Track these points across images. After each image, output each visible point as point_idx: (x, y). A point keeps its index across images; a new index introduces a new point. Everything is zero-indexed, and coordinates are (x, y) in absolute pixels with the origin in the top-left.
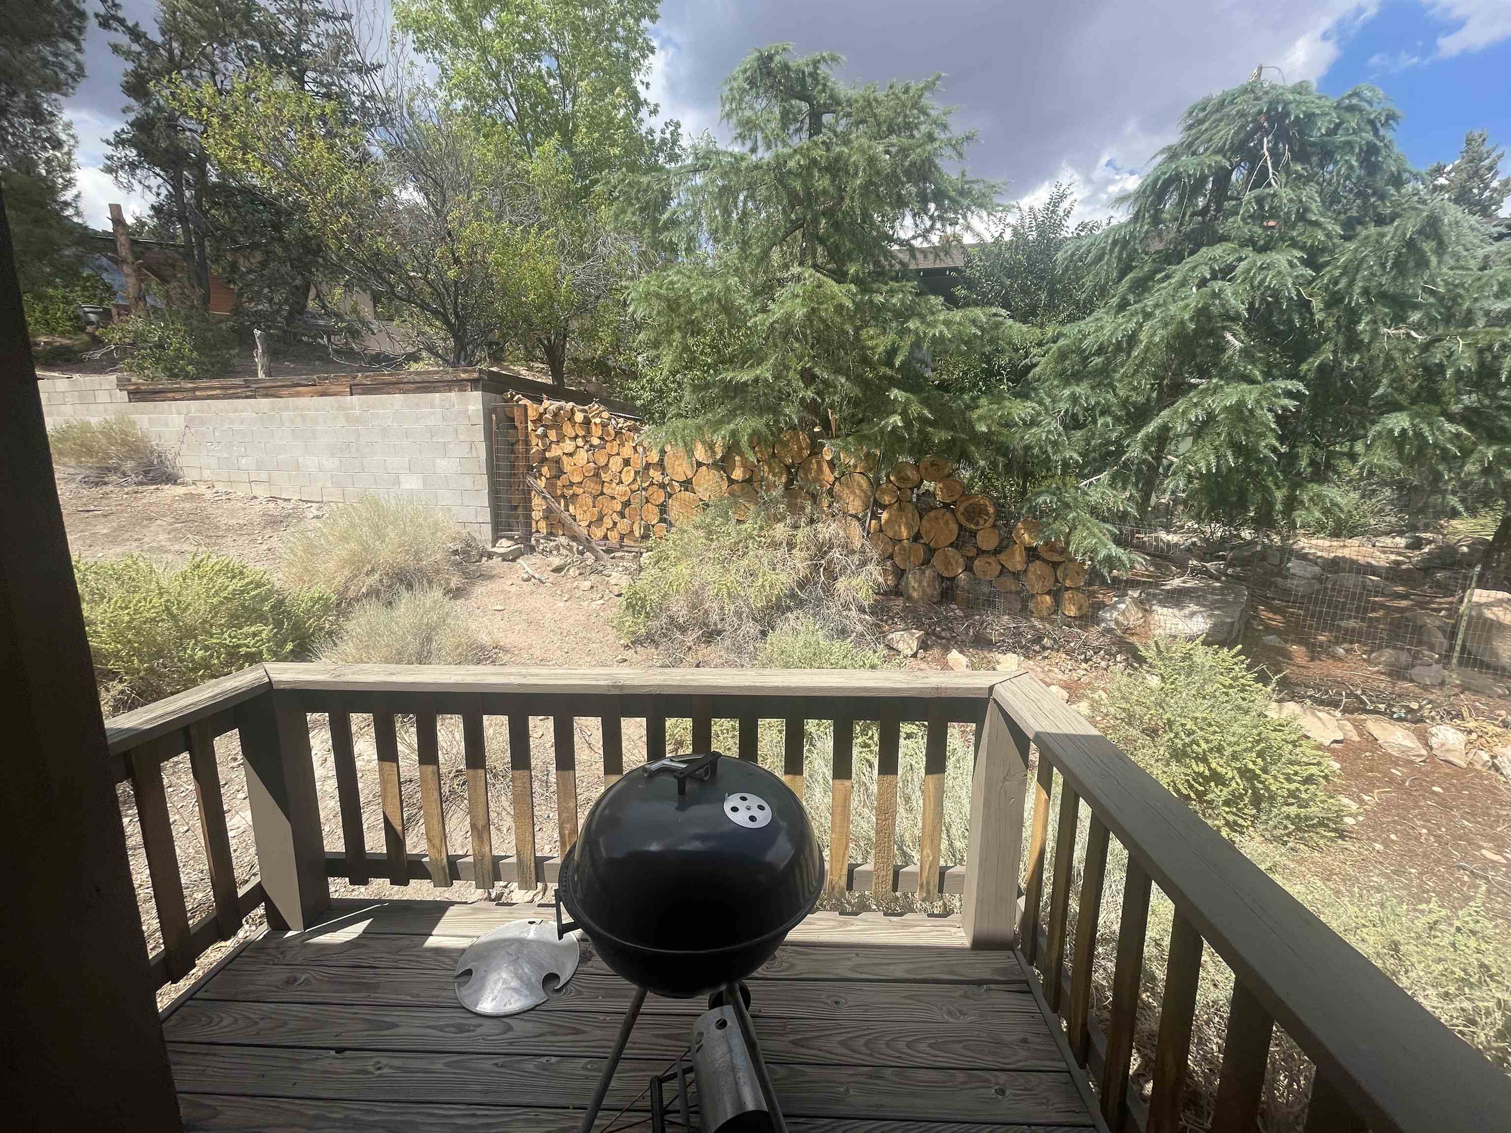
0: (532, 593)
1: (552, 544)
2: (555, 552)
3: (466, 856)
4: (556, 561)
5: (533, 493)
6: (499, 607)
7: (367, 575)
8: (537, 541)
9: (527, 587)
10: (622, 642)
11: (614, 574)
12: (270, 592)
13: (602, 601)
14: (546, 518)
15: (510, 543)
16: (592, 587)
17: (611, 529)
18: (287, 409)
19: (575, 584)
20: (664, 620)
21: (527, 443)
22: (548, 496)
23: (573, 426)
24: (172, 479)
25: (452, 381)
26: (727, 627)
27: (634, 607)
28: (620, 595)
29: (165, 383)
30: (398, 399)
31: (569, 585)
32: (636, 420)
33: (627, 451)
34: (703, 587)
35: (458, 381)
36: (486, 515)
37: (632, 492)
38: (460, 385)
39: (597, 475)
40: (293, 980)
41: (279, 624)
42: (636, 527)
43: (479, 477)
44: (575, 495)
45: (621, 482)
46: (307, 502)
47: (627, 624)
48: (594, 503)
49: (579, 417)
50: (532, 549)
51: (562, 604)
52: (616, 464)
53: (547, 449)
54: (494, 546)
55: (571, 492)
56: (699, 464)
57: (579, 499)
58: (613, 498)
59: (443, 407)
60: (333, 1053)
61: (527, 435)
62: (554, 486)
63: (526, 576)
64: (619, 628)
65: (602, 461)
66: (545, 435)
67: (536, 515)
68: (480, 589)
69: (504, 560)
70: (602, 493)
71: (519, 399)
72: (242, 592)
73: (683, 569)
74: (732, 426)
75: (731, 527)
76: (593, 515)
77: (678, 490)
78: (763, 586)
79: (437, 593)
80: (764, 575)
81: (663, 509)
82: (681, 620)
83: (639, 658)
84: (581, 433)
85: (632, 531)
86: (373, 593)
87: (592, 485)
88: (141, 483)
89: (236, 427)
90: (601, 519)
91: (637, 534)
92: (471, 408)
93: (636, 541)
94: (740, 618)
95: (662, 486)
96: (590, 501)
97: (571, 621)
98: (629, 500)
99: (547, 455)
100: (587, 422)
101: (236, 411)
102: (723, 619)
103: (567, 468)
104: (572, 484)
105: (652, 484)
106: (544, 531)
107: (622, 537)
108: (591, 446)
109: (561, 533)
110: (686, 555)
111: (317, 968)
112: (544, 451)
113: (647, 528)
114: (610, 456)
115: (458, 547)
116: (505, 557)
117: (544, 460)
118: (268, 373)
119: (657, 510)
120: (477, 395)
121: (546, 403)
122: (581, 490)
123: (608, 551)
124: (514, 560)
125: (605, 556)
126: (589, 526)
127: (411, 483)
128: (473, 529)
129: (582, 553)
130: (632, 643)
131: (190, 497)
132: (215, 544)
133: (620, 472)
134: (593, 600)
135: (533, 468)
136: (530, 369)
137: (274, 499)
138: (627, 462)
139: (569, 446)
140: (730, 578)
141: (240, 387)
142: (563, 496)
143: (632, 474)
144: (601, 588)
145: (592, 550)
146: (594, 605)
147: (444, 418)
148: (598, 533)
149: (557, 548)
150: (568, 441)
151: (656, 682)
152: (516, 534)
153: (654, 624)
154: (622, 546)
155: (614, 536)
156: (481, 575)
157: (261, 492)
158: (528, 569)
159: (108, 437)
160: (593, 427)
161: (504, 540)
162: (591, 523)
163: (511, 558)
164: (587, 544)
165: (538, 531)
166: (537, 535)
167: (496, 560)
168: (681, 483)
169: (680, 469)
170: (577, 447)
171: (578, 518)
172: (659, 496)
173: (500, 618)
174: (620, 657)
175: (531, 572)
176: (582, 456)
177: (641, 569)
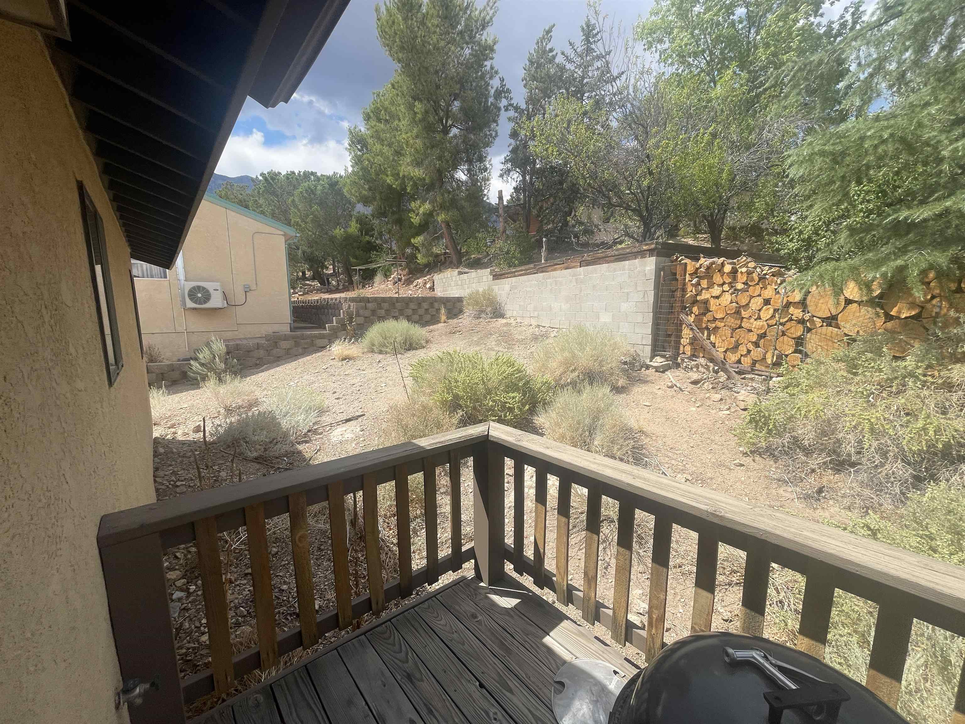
0: (673, 397)
1: (693, 363)
2: (695, 370)
3: (580, 591)
4: (695, 376)
5: (684, 326)
6: (647, 404)
7: (572, 372)
8: (683, 360)
9: (671, 392)
10: (741, 449)
11: (743, 392)
12: (525, 376)
13: (728, 412)
14: (691, 344)
15: (663, 360)
16: (721, 400)
17: (745, 356)
18: (549, 278)
19: (708, 395)
20: (787, 439)
21: (684, 290)
22: (695, 328)
23: (722, 276)
24: (502, 316)
25: (638, 252)
26: (864, 460)
27: (757, 422)
28: (745, 410)
29: (506, 270)
30: (604, 267)
31: (702, 395)
32: (781, 267)
33: (768, 293)
34: (838, 417)
35: (641, 251)
36: (648, 340)
37: (769, 326)
38: (642, 254)
39: (738, 312)
40: (474, 616)
41: (524, 395)
42: (769, 355)
43: (647, 314)
44: (716, 328)
45: (759, 318)
46: (552, 328)
47: (749, 435)
48: (732, 334)
49: (728, 268)
50: (678, 366)
51: (694, 409)
52: (756, 303)
53: (699, 293)
54: (651, 361)
55: (714, 325)
56: (848, 302)
57: (720, 331)
58: (750, 331)
59: (630, 270)
60: (478, 683)
61: (684, 284)
62: (701, 321)
63: (670, 384)
64: (741, 436)
65: (743, 302)
66: (698, 284)
67: (684, 341)
68: (638, 390)
69: (657, 371)
70: (740, 327)
71: (682, 260)
72: (512, 375)
73: (815, 397)
74: (899, 262)
75: (885, 363)
76: (730, 343)
77: (819, 325)
78: (924, 429)
79: (607, 390)
80: (928, 417)
81: (799, 342)
82: (806, 443)
83: (757, 467)
84: (728, 280)
85: (764, 359)
86: (573, 384)
87: (733, 320)
88: (491, 318)
89: (528, 289)
90: (736, 347)
91: (769, 361)
92: (648, 268)
93: (767, 367)
94: (884, 455)
95: (802, 322)
96: (729, 333)
97: (700, 423)
98: (765, 333)
99: (698, 298)
100: (734, 272)
101: (529, 281)
102: (859, 453)
103: (713, 308)
104: (715, 319)
105: (791, 319)
106: (689, 353)
107: (754, 363)
108: (735, 290)
109: (701, 355)
110: (821, 384)
111: (487, 617)
112: (697, 295)
113: (780, 357)
114: (752, 297)
115: (628, 360)
116: (657, 369)
117: (695, 302)
118: (546, 260)
119: (792, 342)
120: (653, 259)
121: (702, 260)
122: (723, 324)
123: (739, 373)
124: (663, 372)
125: (737, 377)
126: (725, 352)
127: (605, 318)
128: (639, 349)
129: (716, 372)
130: (751, 452)
131: (507, 324)
132: (512, 348)
133: (760, 310)
134: (720, 410)
135: (686, 308)
136: (696, 239)
137: (538, 326)
138: (767, 302)
139: (716, 291)
140: (875, 414)
141: (532, 268)
142: (707, 328)
143: (771, 311)
144: (729, 401)
145: (725, 371)
146: (721, 414)
147: (629, 277)
148: (733, 358)
149: (697, 366)
150: (716, 287)
151: (762, 526)
152: (668, 354)
153: (776, 441)
154: (752, 370)
155: (747, 362)
156: (639, 380)
157: (534, 322)
158: (672, 379)
159: (484, 297)
160: (739, 275)
161: (658, 357)
162: (727, 349)
163: (662, 370)
164: (722, 366)
165: (684, 353)
166: (683, 356)
167: (652, 371)
168: (823, 319)
169: (824, 306)
170: (724, 291)
171: (717, 345)
172: (799, 331)
173: (646, 411)
174: (738, 461)
175: (674, 382)
176: (727, 298)
177: (768, 391)
